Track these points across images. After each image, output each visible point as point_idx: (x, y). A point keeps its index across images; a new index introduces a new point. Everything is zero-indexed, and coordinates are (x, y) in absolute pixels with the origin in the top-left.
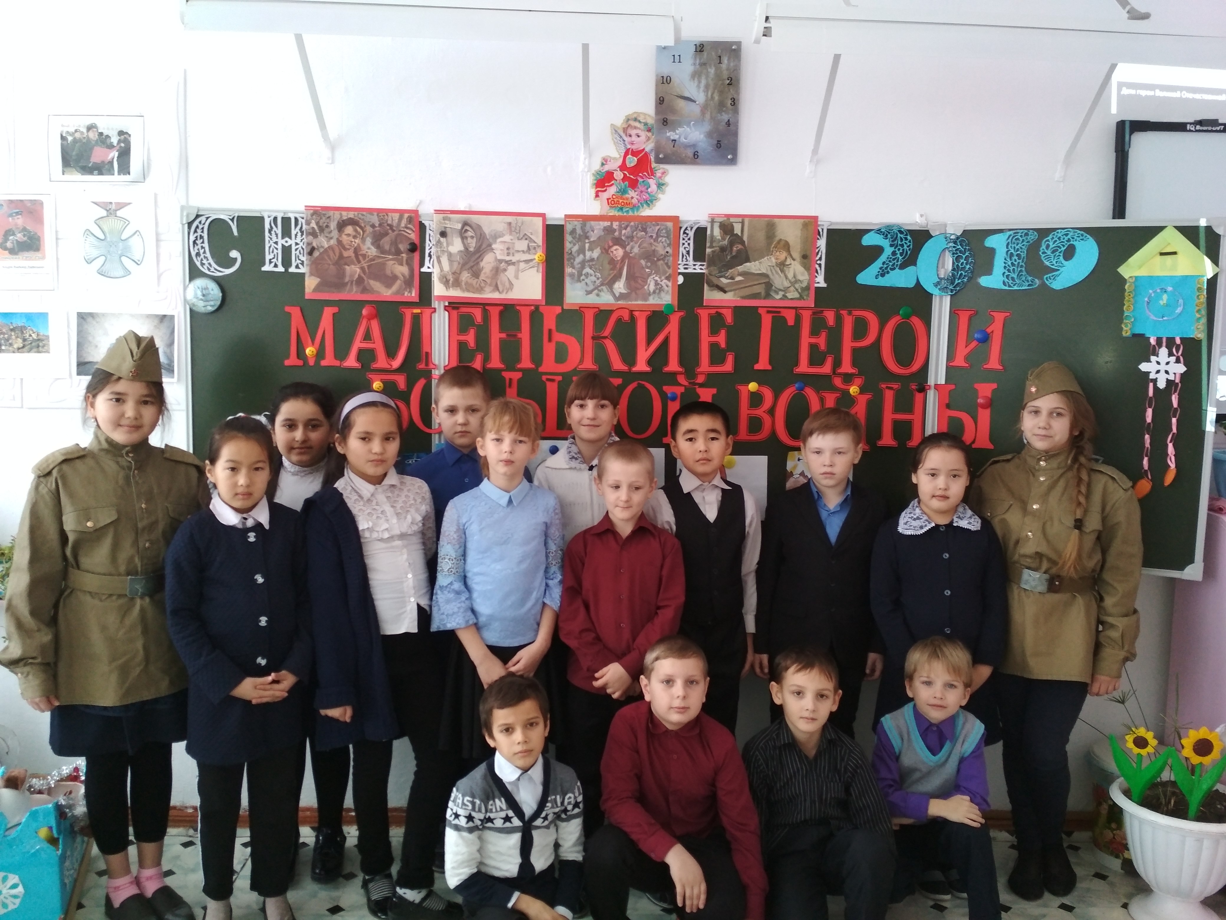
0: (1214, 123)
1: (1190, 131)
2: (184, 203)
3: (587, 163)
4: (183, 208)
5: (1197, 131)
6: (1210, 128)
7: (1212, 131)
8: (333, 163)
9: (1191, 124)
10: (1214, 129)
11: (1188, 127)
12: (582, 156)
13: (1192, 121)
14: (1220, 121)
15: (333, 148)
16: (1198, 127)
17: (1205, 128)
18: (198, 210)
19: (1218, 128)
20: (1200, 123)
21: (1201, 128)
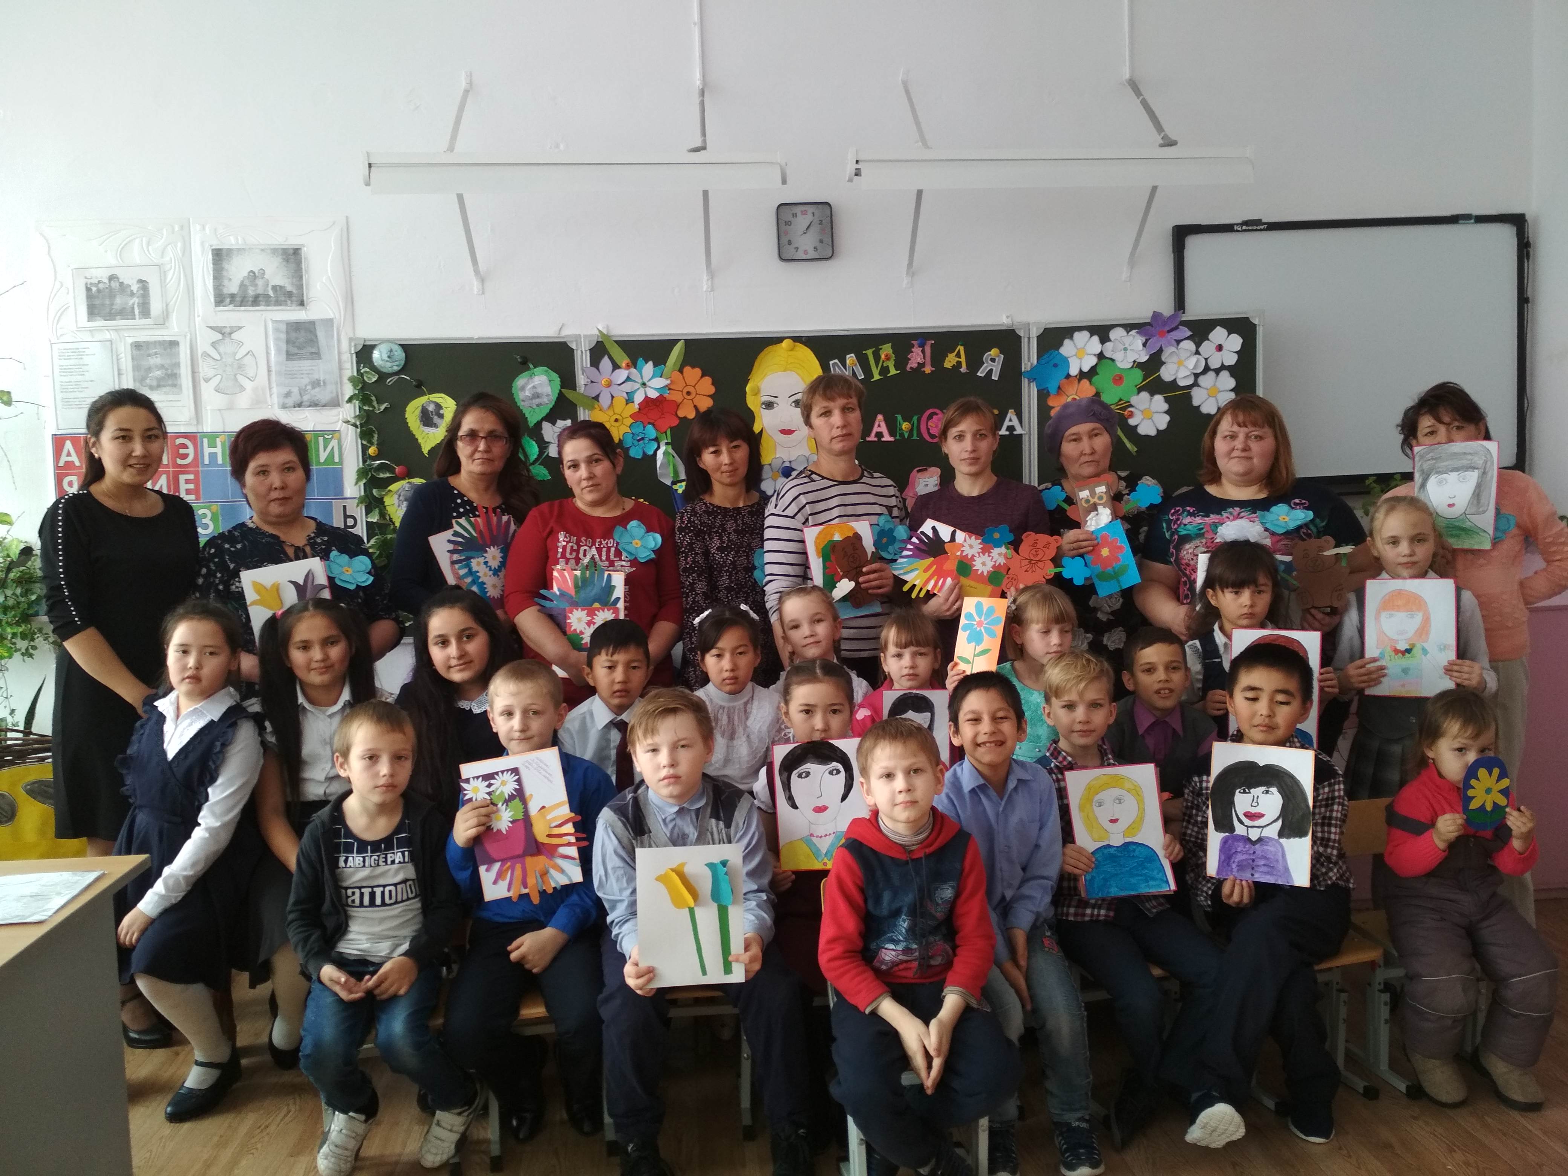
0: (1258, 222)
1: (1237, 231)
2: (351, 335)
3: (710, 283)
4: (351, 340)
5: (1245, 231)
6: (1255, 228)
7: (1256, 230)
8: (483, 293)
9: (1237, 224)
10: (1259, 228)
11: (1236, 228)
12: (705, 278)
13: (1239, 221)
14: (1264, 221)
15: (483, 281)
16: (1244, 228)
17: (1250, 228)
18: (365, 341)
19: (1262, 227)
20: (1246, 223)
21: (1247, 228)
